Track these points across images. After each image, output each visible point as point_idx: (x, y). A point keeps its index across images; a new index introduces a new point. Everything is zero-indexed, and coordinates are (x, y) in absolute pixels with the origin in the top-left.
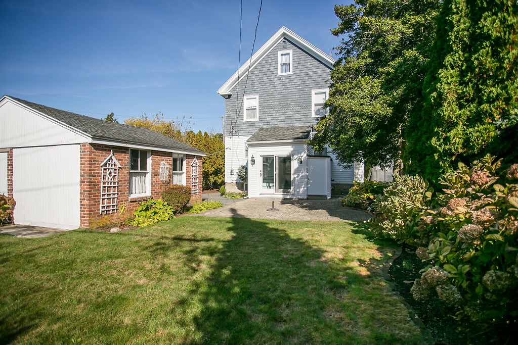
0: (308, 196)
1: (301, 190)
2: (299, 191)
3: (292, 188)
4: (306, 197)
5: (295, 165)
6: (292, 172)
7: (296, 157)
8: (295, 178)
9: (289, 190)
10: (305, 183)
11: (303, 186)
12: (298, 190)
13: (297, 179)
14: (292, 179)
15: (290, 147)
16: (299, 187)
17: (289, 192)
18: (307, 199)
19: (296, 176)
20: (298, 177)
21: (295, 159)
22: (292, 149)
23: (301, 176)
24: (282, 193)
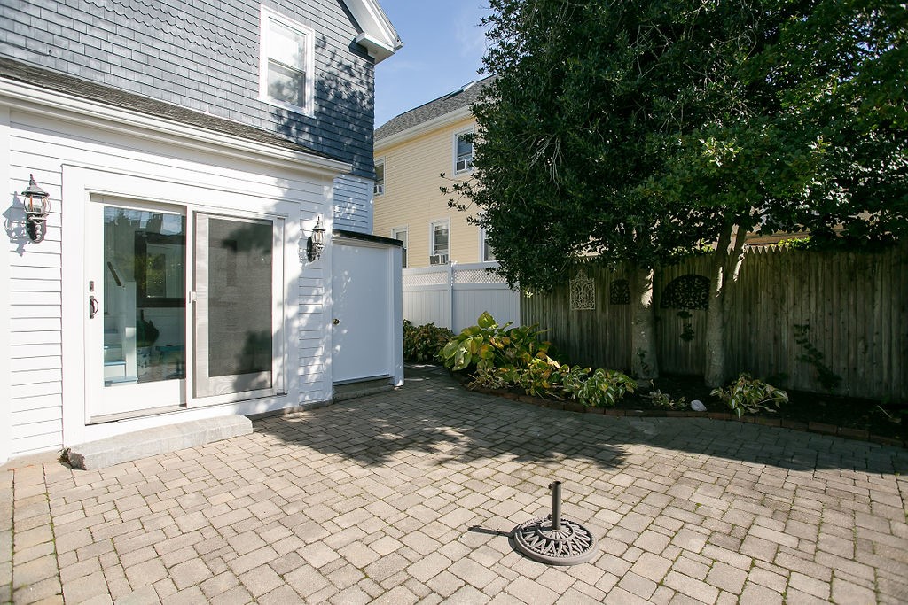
0: (338, 386)
1: (313, 369)
2: (305, 375)
3: (277, 364)
4: (328, 397)
5: (286, 262)
6: (277, 294)
7: (292, 229)
8: (287, 322)
9: (264, 375)
10: (328, 337)
11: (320, 352)
12: (301, 371)
13: (296, 324)
14: (276, 327)
15: (272, 180)
16: (306, 356)
17: (262, 386)
18: (335, 401)
19: (292, 311)
20: (300, 314)
21: (291, 241)
22: (279, 193)
23: (311, 309)
24: (234, 396)
